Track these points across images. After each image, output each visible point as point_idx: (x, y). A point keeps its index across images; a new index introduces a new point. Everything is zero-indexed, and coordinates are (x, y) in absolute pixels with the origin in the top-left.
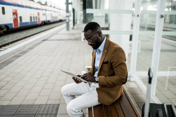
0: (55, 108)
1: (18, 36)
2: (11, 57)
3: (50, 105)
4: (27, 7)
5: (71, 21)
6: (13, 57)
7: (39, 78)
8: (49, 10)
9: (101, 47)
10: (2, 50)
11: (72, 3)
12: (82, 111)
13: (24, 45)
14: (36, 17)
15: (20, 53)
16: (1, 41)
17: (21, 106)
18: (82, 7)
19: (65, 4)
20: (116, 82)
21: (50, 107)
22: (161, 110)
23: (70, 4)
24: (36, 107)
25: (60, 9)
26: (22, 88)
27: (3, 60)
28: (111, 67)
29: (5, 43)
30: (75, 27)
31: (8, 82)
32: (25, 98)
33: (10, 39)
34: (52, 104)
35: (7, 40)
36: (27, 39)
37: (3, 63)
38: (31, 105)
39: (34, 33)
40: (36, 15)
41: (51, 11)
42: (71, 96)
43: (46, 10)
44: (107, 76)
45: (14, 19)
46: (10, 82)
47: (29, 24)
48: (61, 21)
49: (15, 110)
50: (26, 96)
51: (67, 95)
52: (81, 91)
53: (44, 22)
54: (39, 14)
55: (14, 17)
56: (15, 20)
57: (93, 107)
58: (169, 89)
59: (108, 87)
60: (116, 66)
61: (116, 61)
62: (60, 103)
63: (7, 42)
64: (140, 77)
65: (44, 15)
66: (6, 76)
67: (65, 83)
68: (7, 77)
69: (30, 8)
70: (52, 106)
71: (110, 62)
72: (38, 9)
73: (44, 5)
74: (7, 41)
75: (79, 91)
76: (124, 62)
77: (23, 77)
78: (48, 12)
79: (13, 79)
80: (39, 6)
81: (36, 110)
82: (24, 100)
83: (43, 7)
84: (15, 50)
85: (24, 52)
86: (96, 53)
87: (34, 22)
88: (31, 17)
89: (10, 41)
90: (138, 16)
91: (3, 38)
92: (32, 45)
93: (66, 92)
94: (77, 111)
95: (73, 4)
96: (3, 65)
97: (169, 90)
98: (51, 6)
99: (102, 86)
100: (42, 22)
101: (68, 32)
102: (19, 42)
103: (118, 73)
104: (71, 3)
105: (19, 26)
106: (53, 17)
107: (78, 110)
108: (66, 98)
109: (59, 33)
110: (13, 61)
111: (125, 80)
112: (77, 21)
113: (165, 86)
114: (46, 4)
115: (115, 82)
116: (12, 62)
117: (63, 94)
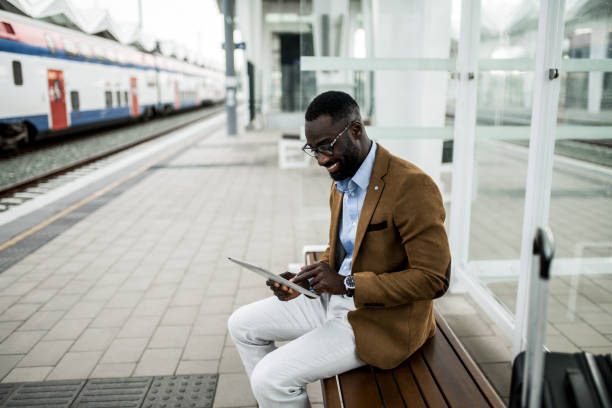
0: (204, 388)
1: (68, 156)
2: (46, 223)
3: (187, 377)
4: (94, 60)
5: (241, 103)
6: (53, 224)
7: (145, 291)
8: (168, 71)
9: (362, 176)
10: (14, 204)
11: (244, 44)
12: (303, 390)
13: (90, 186)
14: (126, 94)
15: (75, 211)
16: (11, 175)
17: (88, 384)
18: (277, 56)
19: (223, 46)
20: (415, 291)
21: (186, 384)
22: (577, 370)
23: (237, 46)
24: (139, 387)
25: (203, 66)
26: (91, 323)
27: (20, 233)
28: (397, 241)
29: (25, 179)
30: (257, 123)
31: (41, 306)
32: (102, 356)
33: (39, 165)
34: (193, 375)
35: (28, 169)
36: (98, 164)
37: (19, 244)
38: (123, 380)
39: (120, 145)
40: (125, 86)
41: (174, 72)
42: (261, 342)
43: (157, 70)
44: (381, 273)
45: (53, 99)
46: (48, 305)
47: (103, 117)
48: (207, 105)
49: (71, 396)
50: (105, 352)
51: (248, 342)
52: (296, 325)
53: (153, 108)
54: (134, 82)
55: (52, 93)
56: (57, 105)
57: (339, 376)
58: (581, 315)
59: (388, 309)
60: (414, 238)
61: (412, 220)
62: (221, 370)
63: (31, 177)
64: (481, 278)
65: (151, 85)
66: (33, 285)
67: (234, 304)
68: (36, 288)
69: (106, 62)
70: (194, 382)
71: (393, 222)
72: (130, 66)
73: (152, 53)
74: (31, 172)
75: (288, 326)
76: (438, 222)
77: (91, 288)
78: (163, 77)
79: (57, 294)
80: (136, 57)
81: (142, 396)
82: (97, 364)
83: (150, 60)
84: (62, 199)
85: (91, 208)
86: (346, 197)
87: (119, 110)
88: (108, 94)
89: (40, 173)
90: (471, 77)
91: (15, 162)
92: (116, 184)
93: (244, 330)
94: (286, 389)
95: (248, 46)
96: (22, 250)
97: (582, 319)
98: (173, 56)
99: (366, 304)
100: (146, 108)
101: (233, 140)
102: (69, 175)
103: (417, 260)
104: (243, 46)
105: (69, 122)
106: (183, 93)
107: (289, 388)
108: (243, 351)
109: (204, 142)
110: (55, 237)
111: (443, 283)
112: (261, 102)
113: (566, 307)
114: (157, 50)
115: (411, 292)
116: (50, 239)
117: (233, 338)
